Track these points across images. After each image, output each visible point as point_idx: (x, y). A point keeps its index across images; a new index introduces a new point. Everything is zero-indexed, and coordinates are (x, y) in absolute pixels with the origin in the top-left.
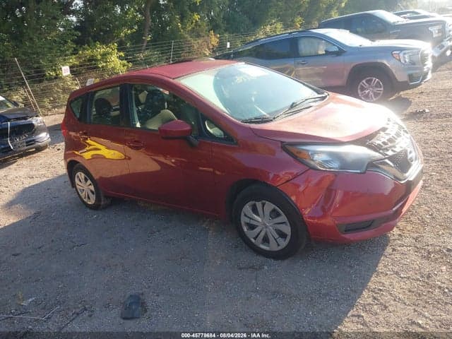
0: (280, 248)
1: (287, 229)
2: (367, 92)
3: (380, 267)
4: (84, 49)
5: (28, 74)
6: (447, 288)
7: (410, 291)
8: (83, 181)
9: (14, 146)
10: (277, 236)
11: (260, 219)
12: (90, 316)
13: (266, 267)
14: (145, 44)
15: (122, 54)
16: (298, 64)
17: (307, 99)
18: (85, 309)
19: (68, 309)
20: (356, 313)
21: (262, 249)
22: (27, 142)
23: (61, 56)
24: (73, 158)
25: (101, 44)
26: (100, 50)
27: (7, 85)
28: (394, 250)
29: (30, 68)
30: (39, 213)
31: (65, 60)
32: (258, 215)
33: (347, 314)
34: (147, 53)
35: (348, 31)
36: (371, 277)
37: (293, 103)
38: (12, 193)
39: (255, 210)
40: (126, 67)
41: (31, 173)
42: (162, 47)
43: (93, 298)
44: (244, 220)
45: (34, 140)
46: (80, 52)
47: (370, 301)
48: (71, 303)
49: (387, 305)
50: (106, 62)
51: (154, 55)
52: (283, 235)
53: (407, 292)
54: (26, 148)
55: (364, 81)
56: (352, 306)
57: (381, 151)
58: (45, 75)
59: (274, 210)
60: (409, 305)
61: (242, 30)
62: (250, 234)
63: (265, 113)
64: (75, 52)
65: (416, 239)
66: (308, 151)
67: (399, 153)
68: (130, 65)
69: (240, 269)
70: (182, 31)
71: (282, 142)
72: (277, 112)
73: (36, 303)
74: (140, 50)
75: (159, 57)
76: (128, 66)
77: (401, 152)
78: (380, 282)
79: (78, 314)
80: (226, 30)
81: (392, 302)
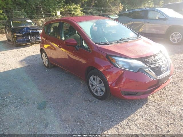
0: (101, 96)
1: (104, 89)
2: (174, 38)
3: (137, 112)
4: (67, 6)
5: (45, 13)
6: (159, 126)
7: (143, 124)
8: (45, 56)
9: (31, 40)
10: (100, 91)
11: (95, 83)
12: (27, 105)
13: (94, 102)
14: (92, 6)
15: (82, 9)
16: (146, 22)
17: (129, 38)
18: (27, 102)
19: (22, 101)
20: (117, 127)
21: (95, 95)
22: (36, 39)
23: (58, 7)
24: (42, 48)
25: (74, 4)
26: (73, 6)
27: (37, 16)
28: (147, 106)
29: (46, 11)
30: (29, 66)
31: (59, 9)
32: (95, 81)
33: (114, 126)
34: (92, 10)
35: (173, 10)
36: (131, 115)
37: (122, 39)
38: (25, 57)
39: (94, 79)
40: (82, 15)
41: (34, 51)
42: (99, 8)
43: (31, 99)
44: (90, 82)
45: (38, 39)
46: (66, 7)
47: (125, 124)
48: (24, 99)
49: (131, 127)
50: (75, 12)
51: (95, 11)
52: (102, 91)
53: (142, 124)
54: (35, 41)
55: (174, 33)
56: (117, 124)
57: (148, 65)
58: (51, 14)
59: (100, 80)
60: (139, 129)
61: (134, 4)
62: (92, 88)
63: (107, 41)
64: (64, 6)
65: (158, 104)
66: (116, 59)
67: (157, 67)
68: (84, 14)
69: (85, 100)
70: (108, 2)
71: (107, 54)
72: (113, 41)
73: (13, 97)
74: (90, 8)
75: (97, 12)
76: (83, 14)
77: (158, 66)
78: (133, 118)
79: (24, 103)
80: (127, 4)
81: (133, 126)
